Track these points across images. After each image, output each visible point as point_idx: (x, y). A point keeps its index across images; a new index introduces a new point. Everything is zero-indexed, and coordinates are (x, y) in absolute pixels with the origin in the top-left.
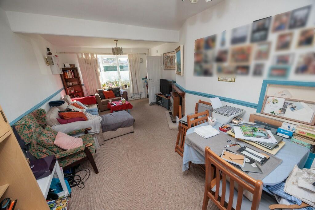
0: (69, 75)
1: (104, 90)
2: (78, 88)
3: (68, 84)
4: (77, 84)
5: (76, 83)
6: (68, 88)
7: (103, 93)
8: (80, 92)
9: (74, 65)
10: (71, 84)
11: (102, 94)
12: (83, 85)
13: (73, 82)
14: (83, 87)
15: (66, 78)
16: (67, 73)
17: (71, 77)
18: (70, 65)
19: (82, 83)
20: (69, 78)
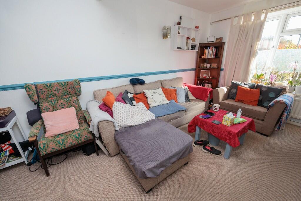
0: (209, 53)
1: (243, 85)
2: (215, 73)
3: (205, 65)
4: (216, 67)
5: (215, 65)
6: (201, 71)
7: (237, 90)
8: (216, 79)
9: (221, 39)
10: (208, 66)
11: (234, 91)
12: (223, 70)
13: (212, 64)
14: (222, 73)
15: (203, 57)
16: (207, 50)
17: (209, 57)
18: (217, 39)
19: (223, 67)
20: (206, 57)
